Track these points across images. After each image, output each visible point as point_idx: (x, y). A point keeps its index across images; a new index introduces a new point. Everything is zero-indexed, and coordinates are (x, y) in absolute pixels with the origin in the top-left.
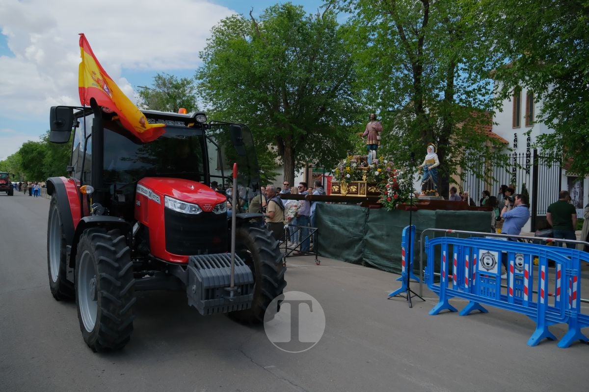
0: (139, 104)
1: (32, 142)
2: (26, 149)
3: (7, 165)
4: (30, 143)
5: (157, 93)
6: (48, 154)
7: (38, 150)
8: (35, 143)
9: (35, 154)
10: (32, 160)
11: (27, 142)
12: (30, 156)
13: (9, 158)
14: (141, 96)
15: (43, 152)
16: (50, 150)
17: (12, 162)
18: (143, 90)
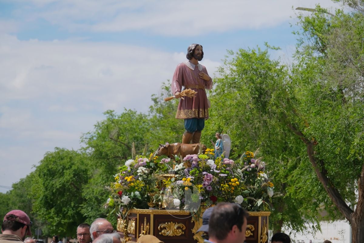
0: (301, 50)
1: (63, 151)
2: (50, 167)
3: (10, 202)
4: (58, 153)
5: (347, 20)
6: (96, 176)
7: (74, 167)
8: (68, 152)
9: (68, 175)
10: (62, 191)
11: (53, 151)
12: (57, 183)
13: (15, 186)
14: (306, 29)
15: (86, 171)
16: (101, 165)
17: (21, 197)
18: (309, 15)
